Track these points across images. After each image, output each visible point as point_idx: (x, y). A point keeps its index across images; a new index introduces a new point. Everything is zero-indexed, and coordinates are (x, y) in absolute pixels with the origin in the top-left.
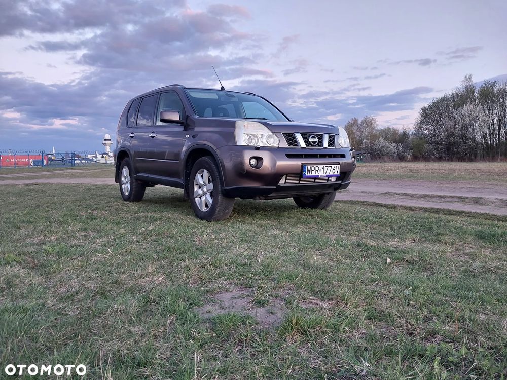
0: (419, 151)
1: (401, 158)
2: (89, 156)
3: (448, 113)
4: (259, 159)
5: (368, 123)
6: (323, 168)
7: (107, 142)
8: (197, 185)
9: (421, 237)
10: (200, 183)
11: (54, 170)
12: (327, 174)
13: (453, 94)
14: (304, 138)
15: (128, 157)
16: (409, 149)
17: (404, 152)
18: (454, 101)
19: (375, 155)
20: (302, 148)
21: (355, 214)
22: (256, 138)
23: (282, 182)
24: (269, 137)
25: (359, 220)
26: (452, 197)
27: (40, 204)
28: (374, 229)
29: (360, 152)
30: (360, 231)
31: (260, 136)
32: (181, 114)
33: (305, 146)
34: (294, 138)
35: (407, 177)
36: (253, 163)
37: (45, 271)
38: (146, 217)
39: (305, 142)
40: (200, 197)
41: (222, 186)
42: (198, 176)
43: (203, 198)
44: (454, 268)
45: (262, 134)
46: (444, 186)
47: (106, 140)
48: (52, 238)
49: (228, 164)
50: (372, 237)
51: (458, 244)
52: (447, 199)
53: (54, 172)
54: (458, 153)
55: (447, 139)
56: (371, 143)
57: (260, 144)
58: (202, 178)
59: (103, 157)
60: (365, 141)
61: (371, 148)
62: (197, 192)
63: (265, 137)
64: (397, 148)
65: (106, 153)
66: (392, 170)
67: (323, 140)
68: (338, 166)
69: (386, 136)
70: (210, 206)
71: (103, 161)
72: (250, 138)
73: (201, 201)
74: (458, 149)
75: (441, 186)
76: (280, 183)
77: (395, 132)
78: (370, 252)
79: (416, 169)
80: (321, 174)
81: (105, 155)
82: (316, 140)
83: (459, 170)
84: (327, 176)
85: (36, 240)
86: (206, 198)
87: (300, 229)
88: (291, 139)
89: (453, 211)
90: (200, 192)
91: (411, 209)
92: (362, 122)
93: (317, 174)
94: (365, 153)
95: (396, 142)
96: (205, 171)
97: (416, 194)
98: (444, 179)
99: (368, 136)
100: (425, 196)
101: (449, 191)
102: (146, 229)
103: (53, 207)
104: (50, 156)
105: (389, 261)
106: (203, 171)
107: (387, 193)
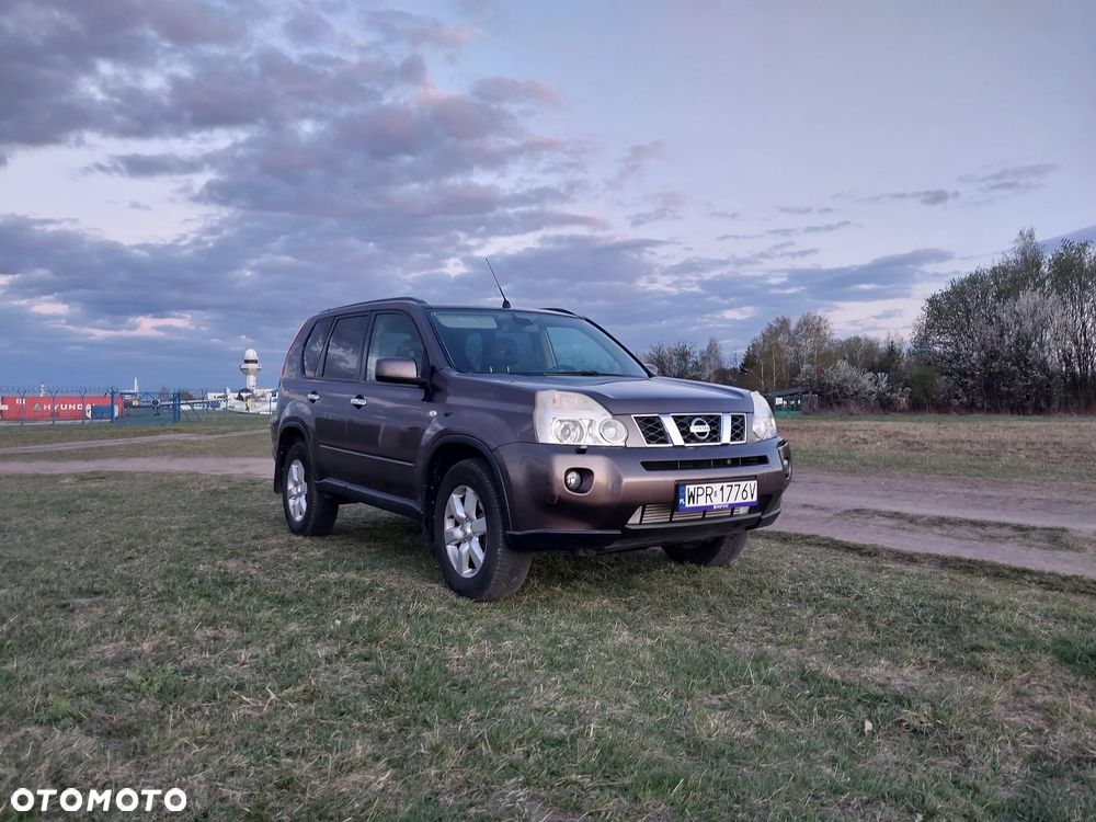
0: (925, 391)
1: (885, 406)
2: (211, 396)
3: (985, 308)
4: (585, 474)
5: (812, 327)
6: (722, 489)
7: (250, 366)
8: (452, 517)
9: (934, 655)
10: (459, 517)
11: (136, 434)
12: (730, 502)
13: (994, 269)
14: (679, 425)
15: (303, 439)
16: (901, 384)
17: (892, 391)
18: (997, 283)
19: (828, 399)
20: (675, 447)
21: (793, 579)
22: (578, 429)
23: (634, 520)
24: (607, 425)
25: (800, 601)
26: (1001, 525)
27: (112, 537)
28: (835, 625)
29: (795, 390)
30: (803, 633)
31: (587, 422)
32: (420, 365)
33: (681, 442)
34: (660, 425)
35: (900, 465)
36: (573, 481)
37: (135, 745)
38: (340, 583)
39: (683, 433)
40: (458, 545)
41: (506, 526)
42: (455, 498)
43: (465, 548)
44: (1009, 747)
45: (591, 421)
46: (981, 493)
47: (247, 362)
48: (146, 646)
49: (517, 472)
50: (830, 653)
51: (1019, 676)
52: (990, 531)
53: (136, 440)
54: (1009, 394)
55: (985, 365)
56: (820, 371)
57: (587, 441)
58: (462, 505)
59: (240, 398)
60: (805, 367)
61: (822, 385)
62: (452, 533)
63: (598, 425)
64: (876, 383)
65: (247, 391)
66: (865, 441)
67: (719, 428)
68: (754, 483)
69: (851, 356)
70: (478, 567)
71: (240, 406)
72: (566, 427)
73: (460, 553)
74: (1009, 387)
75: (976, 492)
76: (630, 521)
77: (871, 347)
78: (827, 698)
79: (918, 439)
80: (717, 501)
81: (244, 395)
82: (706, 428)
83: (1014, 444)
84: (730, 505)
85: (109, 650)
86: (470, 548)
87: (675, 627)
88: (653, 430)
89: (1003, 566)
90: (458, 533)
91: (911, 559)
92: (799, 325)
93: (709, 503)
94: (807, 393)
95: (873, 368)
96: (470, 491)
97: (921, 517)
98: (982, 473)
99: (812, 356)
100: (941, 522)
101: (993, 508)
102: (343, 623)
103: (141, 548)
104: (127, 397)
105: (868, 726)
106: (465, 490)
107: (857, 511)
